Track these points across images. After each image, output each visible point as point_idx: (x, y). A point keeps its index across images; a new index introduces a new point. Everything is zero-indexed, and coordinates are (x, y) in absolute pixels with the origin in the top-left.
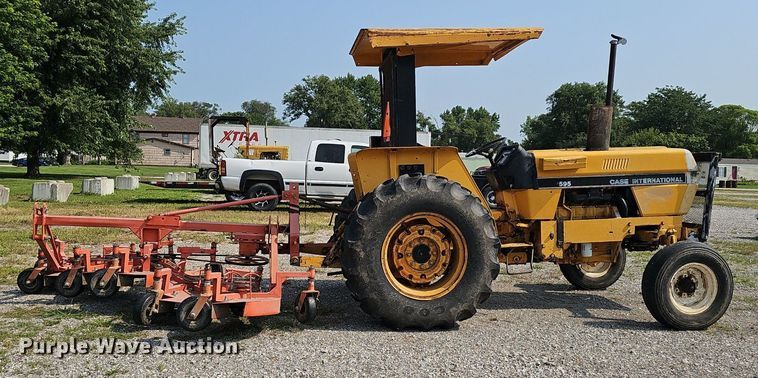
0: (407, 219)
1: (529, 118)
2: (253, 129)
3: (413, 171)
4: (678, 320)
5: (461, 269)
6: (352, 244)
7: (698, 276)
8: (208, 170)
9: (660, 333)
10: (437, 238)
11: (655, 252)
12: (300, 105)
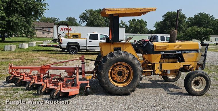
0: (116, 64)
1: (156, 22)
2: (70, 27)
3: (118, 50)
4: (194, 93)
5: (131, 78)
6: (100, 71)
7: (200, 80)
8: (56, 40)
9: (188, 96)
10: (124, 69)
11: (188, 73)
12: (84, 19)
